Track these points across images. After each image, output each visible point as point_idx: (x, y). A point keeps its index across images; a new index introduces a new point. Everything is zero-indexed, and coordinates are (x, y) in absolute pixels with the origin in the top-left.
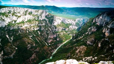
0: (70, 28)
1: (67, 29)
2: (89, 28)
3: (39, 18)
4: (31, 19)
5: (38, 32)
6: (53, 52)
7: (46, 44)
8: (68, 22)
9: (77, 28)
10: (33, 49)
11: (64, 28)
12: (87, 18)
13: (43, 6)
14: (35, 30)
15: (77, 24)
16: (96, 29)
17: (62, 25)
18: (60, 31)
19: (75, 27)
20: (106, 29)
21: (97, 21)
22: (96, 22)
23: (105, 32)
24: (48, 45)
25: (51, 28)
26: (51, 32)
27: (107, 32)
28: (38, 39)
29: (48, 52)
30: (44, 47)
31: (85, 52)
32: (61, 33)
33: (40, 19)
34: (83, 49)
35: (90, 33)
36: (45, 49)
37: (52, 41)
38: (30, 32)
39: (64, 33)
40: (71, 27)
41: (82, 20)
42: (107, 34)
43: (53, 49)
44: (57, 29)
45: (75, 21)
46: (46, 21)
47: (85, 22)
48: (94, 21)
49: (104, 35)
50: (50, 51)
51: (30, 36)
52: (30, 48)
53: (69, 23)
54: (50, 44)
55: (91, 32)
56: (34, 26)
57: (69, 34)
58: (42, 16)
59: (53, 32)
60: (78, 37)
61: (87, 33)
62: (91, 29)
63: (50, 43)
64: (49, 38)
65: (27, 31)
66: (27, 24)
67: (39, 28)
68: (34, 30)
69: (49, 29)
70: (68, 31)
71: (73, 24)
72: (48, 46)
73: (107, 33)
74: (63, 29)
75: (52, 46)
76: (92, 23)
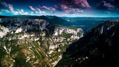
0: (71, 38)
1: (68, 39)
2: (92, 38)
3: (39, 28)
4: (31, 29)
5: (38, 42)
6: (54, 64)
7: (47, 55)
8: (70, 32)
9: (79, 38)
10: (32, 62)
11: (65, 39)
13: (44, 16)
14: (35, 40)
15: (79, 34)
16: (99, 39)
17: (63, 35)
18: (61, 42)
19: (77, 37)
20: (109, 39)
22: (98, 31)
23: (108, 42)
24: (49, 56)
25: (52, 39)
26: (51, 42)
27: (110, 41)
28: (38, 51)
29: (48, 64)
30: (44, 59)
32: (62, 44)
33: (40, 30)
35: (92, 43)
36: (45, 61)
37: (52, 52)
38: (29, 43)
40: (73, 37)
43: (53, 61)
44: (58, 39)
45: (76, 31)
46: (47, 31)
47: (87, 32)
49: (108, 45)
50: (51, 64)
51: (30, 47)
52: (30, 61)
53: (70, 33)
54: (50, 56)
55: (94, 42)
56: (34, 36)
58: (43, 26)
59: (54, 42)
60: (80, 47)
61: (90, 43)
63: (50, 55)
64: (49, 49)
65: (27, 42)
66: (26, 34)
67: (39, 39)
68: (34, 41)
69: (49, 39)
70: (69, 42)
71: (74, 34)
72: (48, 58)
73: (110, 43)
75: (53, 58)
76: (94, 32)
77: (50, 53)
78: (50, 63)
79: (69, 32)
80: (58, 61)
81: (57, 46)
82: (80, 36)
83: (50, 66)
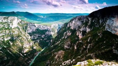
0: (46, 34)
1: (43, 36)
2: (65, 33)
3: (9, 26)
5: (10, 42)
6: (30, 63)
7: (21, 55)
10: (4, 64)
11: (40, 35)
12: (61, 23)
13: (14, 12)
14: (6, 40)
15: (53, 30)
16: (71, 33)
17: (37, 32)
18: (36, 39)
19: (52, 33)
20: (79, 32)
21: (71, 26)
22: (70, 26)
23: (78, 35)
25: (25, 37)
26: (25, 40)
27: (80, 34)
28: (10, 51)
29: (24, 64)
30: (19, 59)
31: (64, 56)
32: (37, 41)
33: (11, 27)
34: (61, 54)
35: (66, 38)
36: (20, 61)
37: (27, 51)
39: (41, 40)
40: (48, 33)
41: (57, 25)
42: (80, 37)
43: (30, 59)
44: (32, 37)
45: (51, 26)
46: (19, 29)
47: (60, 27)
48: (68, 26)
49: (78, 38)
53: (44, 29)
54: (25, 55)
55: (67, 36)
56: (3, 36)
57: (46, 40)
58: (13, 24)
59: (29, 40)
60: (55, 42)
61: (64, 37)
62: (66, 34)
63: (25, 53)
64: (23, 48)
67: (10, 38)
68: (4, 40)
69: (22, 38)
70: (44, 38)
71: (49, 30)
72: (23, 57)
74: (39, 37)
75: (28, 56)
76: (67, 27)
78: (25, 62)
81: (31, 43)
82: (54, 32)
83: (26, 65)
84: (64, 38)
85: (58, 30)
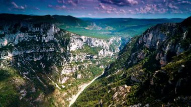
0: (99, 55)
1: (94, 57)
2: (133, 54)
3: (41, 38)
4: (26, 39)
5: (41, 64)
6: (70, 101)
7: (57, 86)
8: (97, 43)
9: (112, 54)
10: (31, 98)
11: (89, 56)
12: (127, 36)
13: (49, 16)
14: (35, 60)
15: (112, 48)
17: (85, 50)
18: (82, 61)
19: (109, 53)
20: (161, 54)
21: (145, 41)
22: (143, 42)
23: (159, 60)
24: (61, 88)
25: (65, 57)
26: (65, 62)
27: (162, 58)
28: (41, 78)
29: (61, 101)
30: (54, 93)
32: (84, 65)
33: (44, 41)
35: (134, 62)
36: (55, 96)
37: (67, 80)
38: (24, 66)
39: (90, 65)
40: (102, 53)
41: (120, 40)
43: (70, 95)
44: (76, 57)
45: (108, 41)
46: (56, 44)
47: (125, 43)
48: (139, 42)
49: (159, 64)
50: (65, 100)
51: (25, 73)
52: (26, 97)
53: (97, 45)
54: (63, 87)
55: (137, 60)
56: (32, 53)
57: (98, 66)
58: (48, 34)
59: (70, 62)
60: (114, 70)
61: (130, 62)
62: (136, 55)
63: (64, 84)
64: (62, 74)
65: (19, 64)
66: (17, 50)
67: (42, 58)
68: (33, 61)
69: (61, 58)
70: (97, 61)
71: (104, 47)
72: (60, 91)
73: (163, 62)
74: (87, 58)
75: (68, 90)
76: (137, 44)
77: (63, 82)
78: (63, 98)
79: (95, 45)
80: (79, 94)
81: (74, 68)
82: (114, 52)
83: (63, 104)
84: (132, 63)
85: (120, 48)
